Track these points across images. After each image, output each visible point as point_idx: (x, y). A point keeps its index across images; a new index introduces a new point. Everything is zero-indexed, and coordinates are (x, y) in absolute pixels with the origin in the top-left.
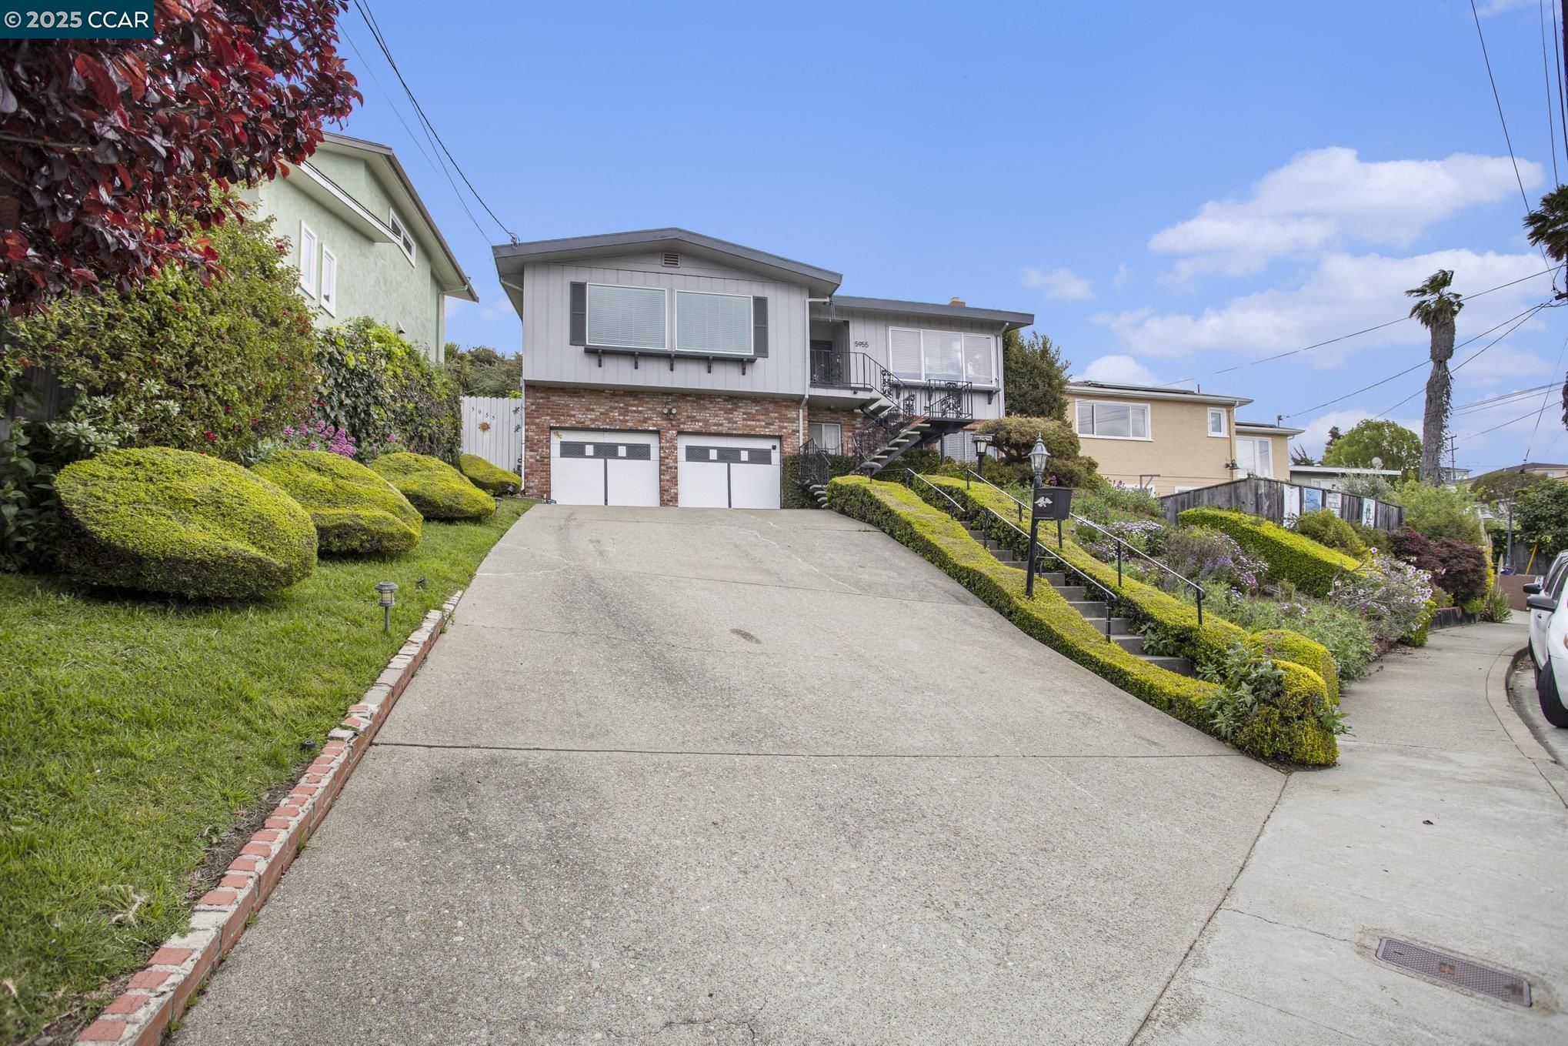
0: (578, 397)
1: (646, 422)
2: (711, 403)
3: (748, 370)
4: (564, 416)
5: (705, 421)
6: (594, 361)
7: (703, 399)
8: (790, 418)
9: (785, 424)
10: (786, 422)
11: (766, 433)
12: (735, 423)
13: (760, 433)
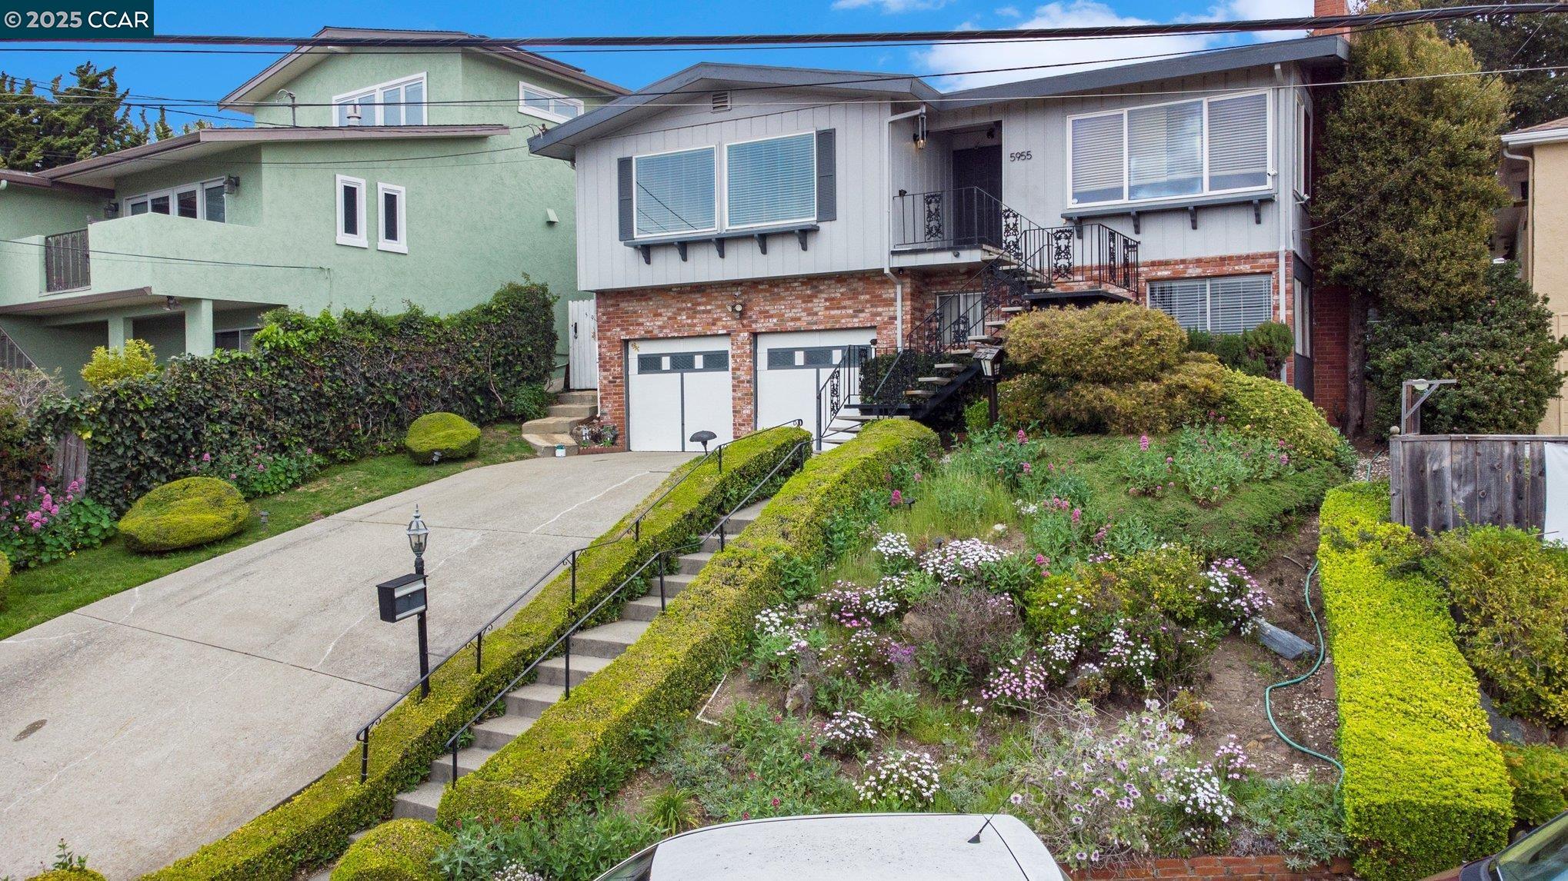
0: (646, 300)
1: (714, 324)
2: (787, 289)
3: (812, 242)
4: (632, 325)
5: (781, 316)
6: (643, 259)
7: (777, 286)
8: (885, 300)
9: (880, 309)
10: (879, 306)
11: (857, 325)
12: (816, 314)
13: (849, 326)
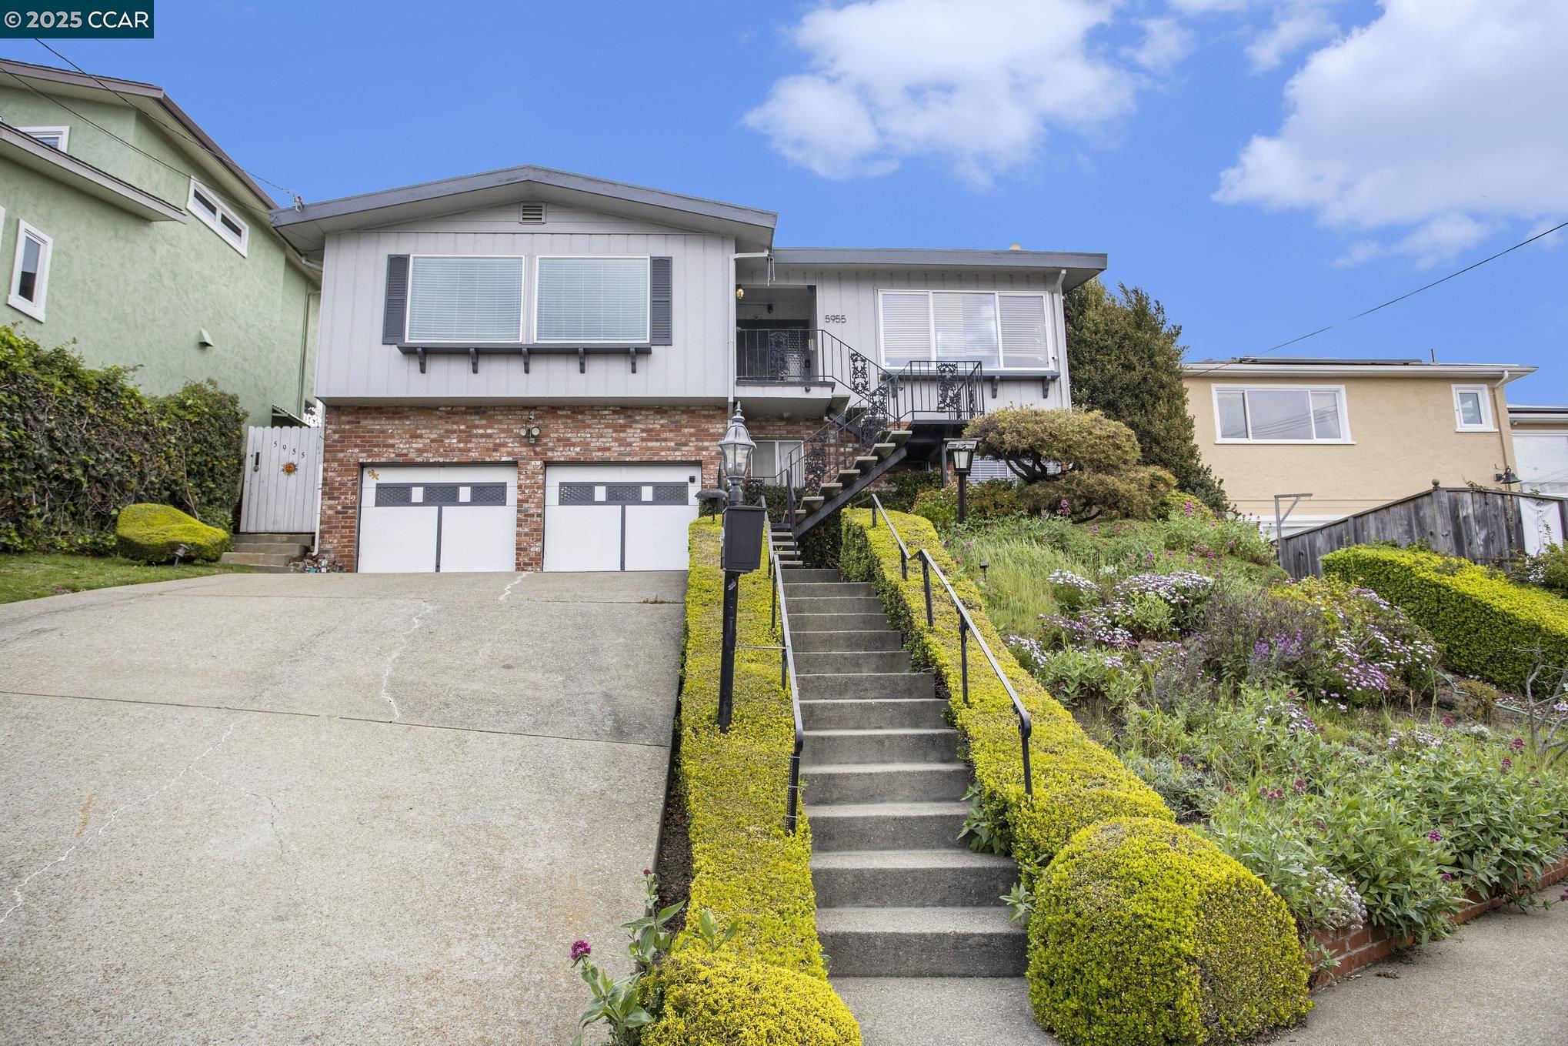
0: (400, 418)
1: (495, 450)
2: (594, 417)
3: (641, 364)
4: (378, 446)
5: (585, 445)
6: (415, 365)
7: (582, 413)
8: (713, 435)
9: (706, 444)
10: (707, 440)
11: (679, 458)
12: (630, 445)
13: (670, 459)
